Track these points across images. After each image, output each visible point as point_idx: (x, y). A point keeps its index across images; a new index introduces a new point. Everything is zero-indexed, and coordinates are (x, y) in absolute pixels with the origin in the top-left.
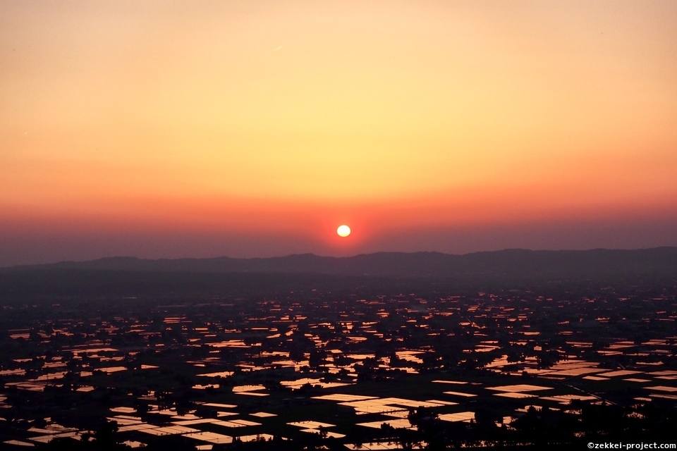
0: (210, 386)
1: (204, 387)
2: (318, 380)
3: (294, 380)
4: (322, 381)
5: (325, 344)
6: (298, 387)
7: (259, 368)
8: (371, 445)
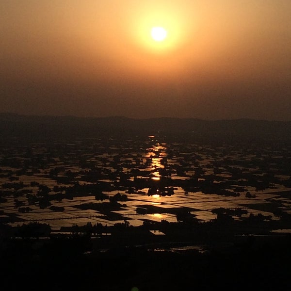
0: (60, 192)
1: (56, 193)
2: (124, 192)
3: (111, 191)
4: (126, 192)
5: (129, 170)
6: (113, 196)
7: (89, 183)
8: (155, 232)
